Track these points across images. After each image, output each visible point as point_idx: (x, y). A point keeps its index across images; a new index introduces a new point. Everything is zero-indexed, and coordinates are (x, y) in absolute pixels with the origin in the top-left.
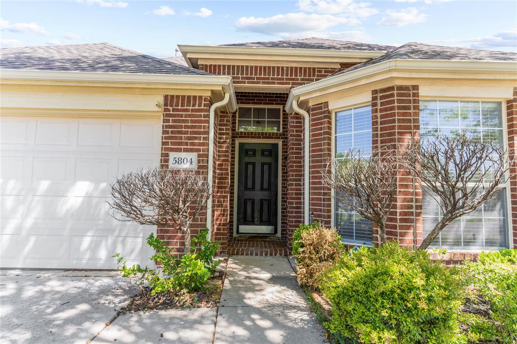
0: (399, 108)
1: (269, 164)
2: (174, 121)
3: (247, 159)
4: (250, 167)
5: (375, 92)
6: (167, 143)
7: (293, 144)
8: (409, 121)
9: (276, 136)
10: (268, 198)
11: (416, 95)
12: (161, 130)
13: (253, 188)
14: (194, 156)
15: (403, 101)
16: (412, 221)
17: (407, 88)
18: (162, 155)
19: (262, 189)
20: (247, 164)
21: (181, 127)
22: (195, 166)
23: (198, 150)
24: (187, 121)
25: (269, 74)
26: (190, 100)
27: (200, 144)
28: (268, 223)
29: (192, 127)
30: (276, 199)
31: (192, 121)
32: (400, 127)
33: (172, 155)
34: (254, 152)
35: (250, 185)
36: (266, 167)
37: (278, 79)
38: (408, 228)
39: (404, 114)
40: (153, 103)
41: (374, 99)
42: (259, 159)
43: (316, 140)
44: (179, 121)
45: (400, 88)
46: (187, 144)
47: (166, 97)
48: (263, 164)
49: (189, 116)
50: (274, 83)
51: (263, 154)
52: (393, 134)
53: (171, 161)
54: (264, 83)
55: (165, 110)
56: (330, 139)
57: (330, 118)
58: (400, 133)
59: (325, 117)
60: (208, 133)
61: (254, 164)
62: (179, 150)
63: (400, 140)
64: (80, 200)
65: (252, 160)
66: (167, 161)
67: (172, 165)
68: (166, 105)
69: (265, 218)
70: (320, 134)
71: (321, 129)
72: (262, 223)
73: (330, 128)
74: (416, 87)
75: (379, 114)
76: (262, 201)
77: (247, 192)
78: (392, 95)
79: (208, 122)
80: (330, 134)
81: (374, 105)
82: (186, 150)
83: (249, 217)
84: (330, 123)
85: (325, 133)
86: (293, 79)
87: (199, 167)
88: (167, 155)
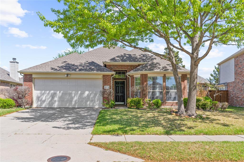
0: (144, 78)
1: (123, 86)
2: (105, 80)
3: (117, 85)
4: (118, 87)
5: (141, 75)
6: (104, 84)
7: (128, 83)
8: (146, 80)
9: (124, 79)
10: (123, 95)
11: (147, 76)
12: (102, 82)
13: (119, 93)
14: (109, 86)
15: (145, 77)
16: (146, 97)
17: (146, 74)
18: (103, 86)
19: (121, 93)
20: (117, 86)
21: (106, 81)
22: (109, 88)
23: (109, 85)
24: (107, 80)
25: (122, 67)
26: (108, 76)
27: (110, 84)
28: (123, 102)
29: (108, 81)
30: (125, 95)
31: (108, 80)
32: (144, 81)
33: (105, 86)
34: (119, 83)
35: (118, 92)
36: (122, 87)
37: (124, 68)
38: (145, 98)
39: (145, 79)
40: (101, 77)
41: (141, 76)
42: (120, 85)
43: (132, 83)
44: (106, 80)
45: (144, 74)
46: (107, 84)
47: (103, 75)
48: (121, 86)
49: (107, 79)
50: (123, 69)
51: (121, 84)
52: (143, 82)
53: (105, 87)
54: (121, 69)
55: (103, 78)
56: (134, 82)
57: (134, 78)
58: (144, 82)
59: (133, 78)
60: (111, 82)
61: (119, 86)
62: (106, 85)
63: (144, 83)
64: (87, 95)
65: (118, 85)
66: (104, 87)
67: (105, 88)
68: (103, 77)
69: (122, 100)
70: (132, 81)
71: (132, 80)
72: (121, 101)
73: (134, 80)
74: (147, 74)
75: (141, 79)
76: (121, 96)
77: (117, 94)
78: (143, 76)
79: (111, 80)
80: (134, 81)
81: (141, 77)
82: (107, 85)
83: (118, 100)
84: (134, 79)
85: (133, 81)
86: (128, 68)
87: (110, 88)
88: (104, 86)
